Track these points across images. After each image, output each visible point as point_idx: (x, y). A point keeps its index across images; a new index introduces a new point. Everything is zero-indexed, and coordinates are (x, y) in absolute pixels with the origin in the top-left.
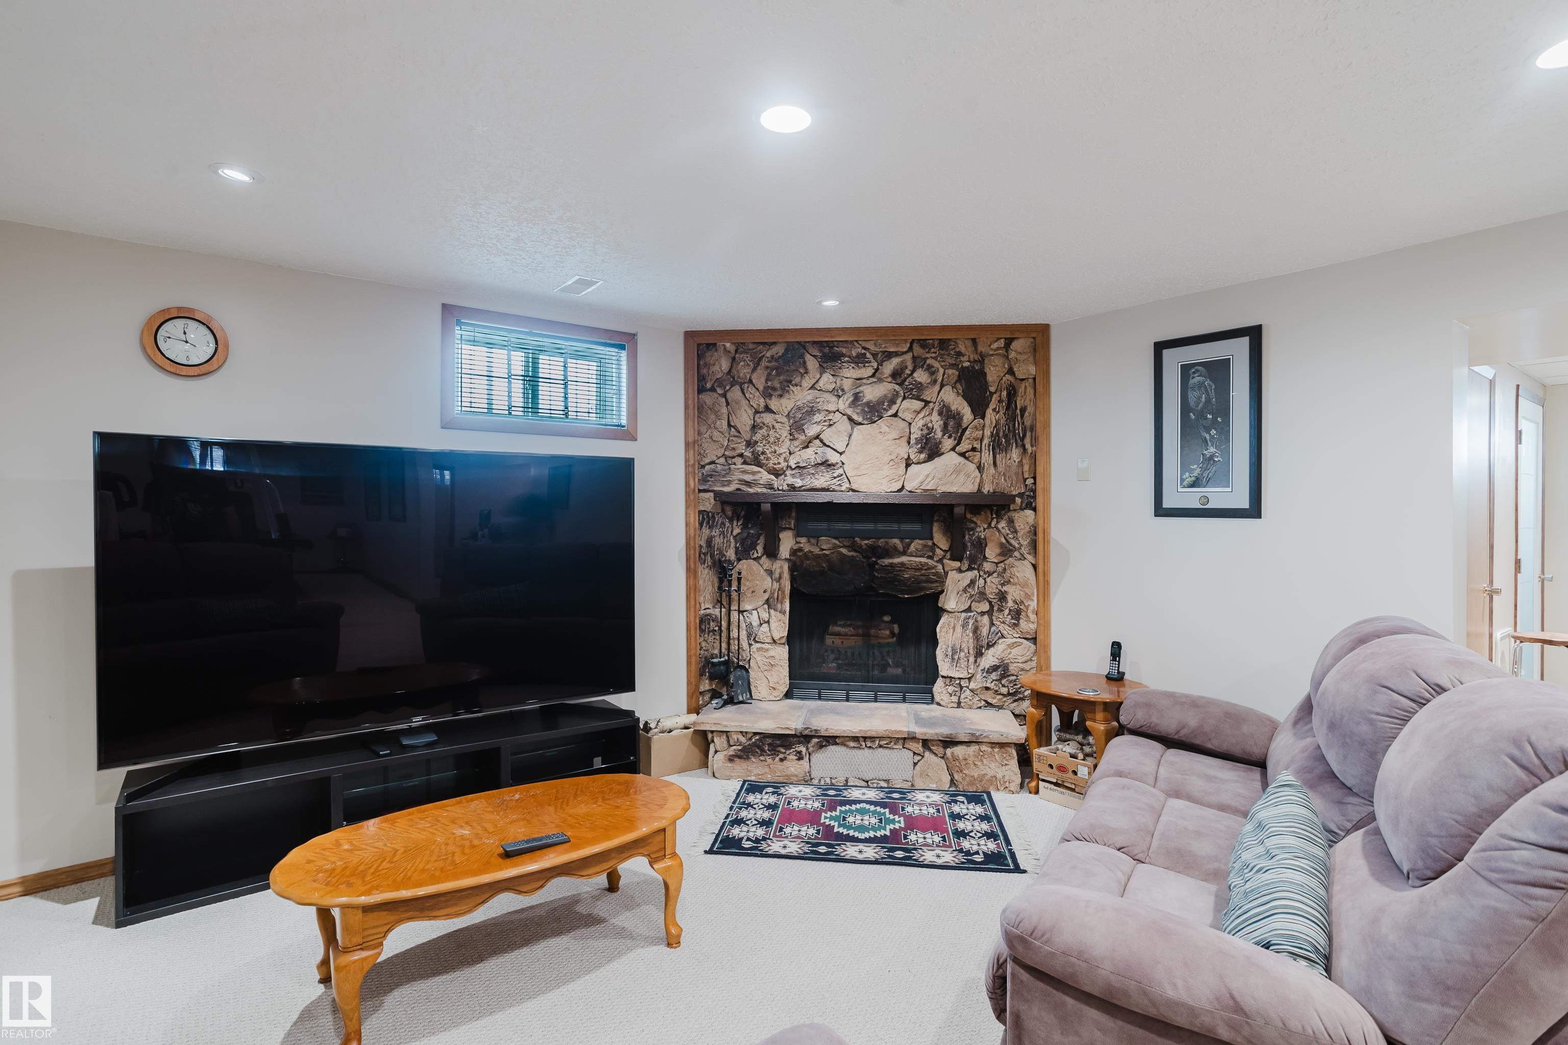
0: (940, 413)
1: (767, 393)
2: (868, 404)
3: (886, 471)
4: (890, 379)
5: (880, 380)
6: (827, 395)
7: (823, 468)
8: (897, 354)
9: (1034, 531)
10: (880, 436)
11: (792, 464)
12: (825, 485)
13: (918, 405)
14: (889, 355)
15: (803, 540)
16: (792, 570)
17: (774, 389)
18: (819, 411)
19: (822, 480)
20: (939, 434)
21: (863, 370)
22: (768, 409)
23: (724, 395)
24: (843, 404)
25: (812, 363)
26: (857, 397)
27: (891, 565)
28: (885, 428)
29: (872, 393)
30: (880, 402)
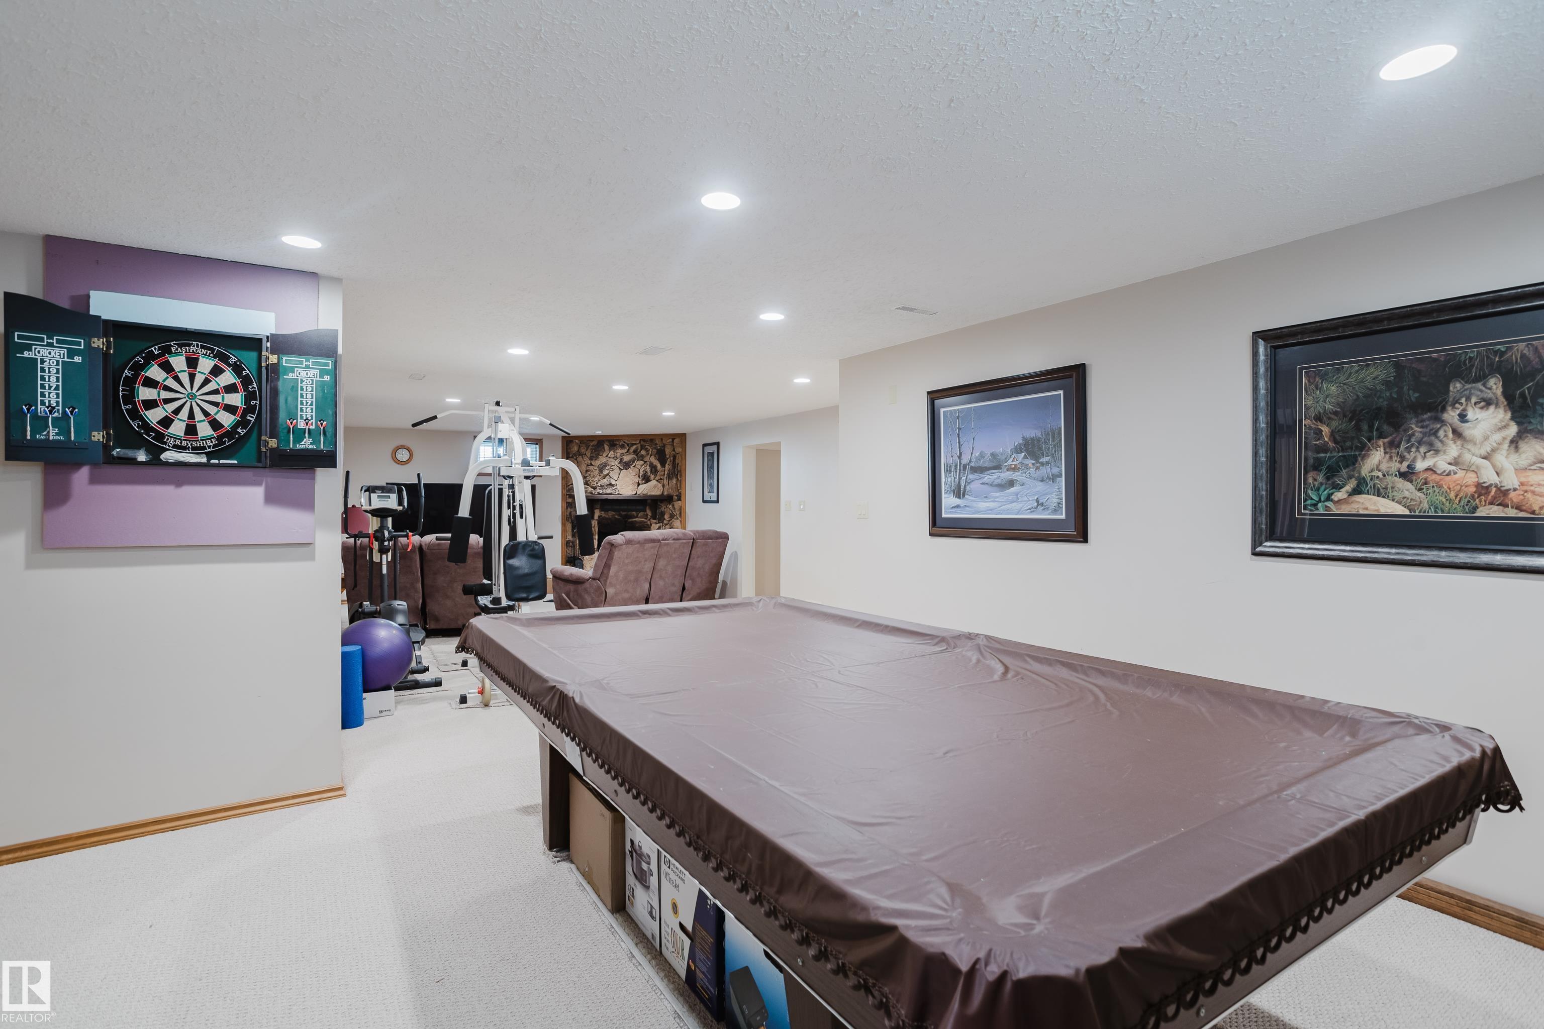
0: (650, 466)
1: (591, 459)
2: (625, 462)
3: (631, 487)
4: (633, 454)
5: (630, 454)
6: (611, 459)
7: (610, 486)
8: (635, 444)
9: (680, 509)
10: (629, 474)
11: (599, 484)
12: (610, 492)
13: (642, 462)
14: (633, 444)
15: (603, 512)
16: (598, 523)
17: (593, 457)
18: (608, 465)
19: (609, 491)
20: (649, 473)
21: (623, 450)
22: (591, 464)
23: (576, 459)
24: (617, 462)
25: (606, 447)
26: (621, 460)
27: (632, 521)
28: (631, 471)
29: (626, 458)
30: (629, 462)
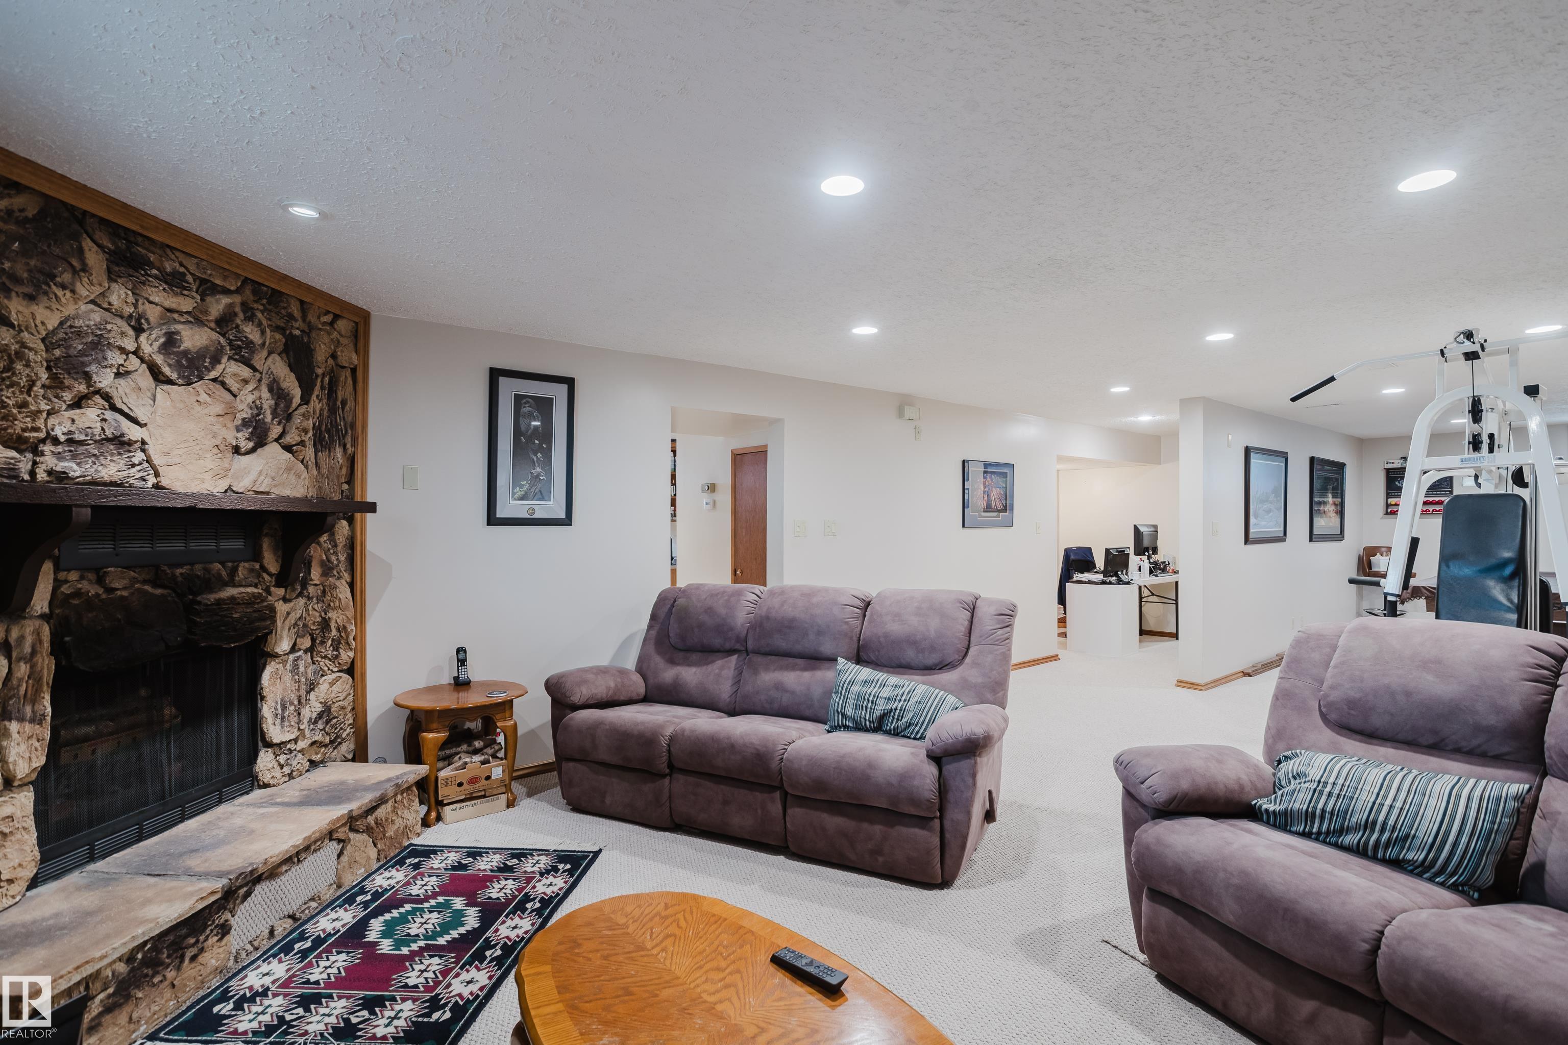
0: (271, 390)
2: (186, 353)
3: (210, 461)
4: (213, 325)
5: (202, 323)
6: (119, 321)
7: (112, 447)
8: (225, 291)
9: (351, 545)
10: (198, 408)
11: (57, 432)
12: (117, 478)
13: (246, 372)
14: (215, 289)
15: (71, 575)
16: (56, 634)
17: (16, 279)
19: (108, 467)
20: (269, 418)
21: (180, 299)
24: (150, 345)
25: (94, 258)
26: (169, 339)
28: (204, 397)
29: (191, 338)
30: (201, 354)
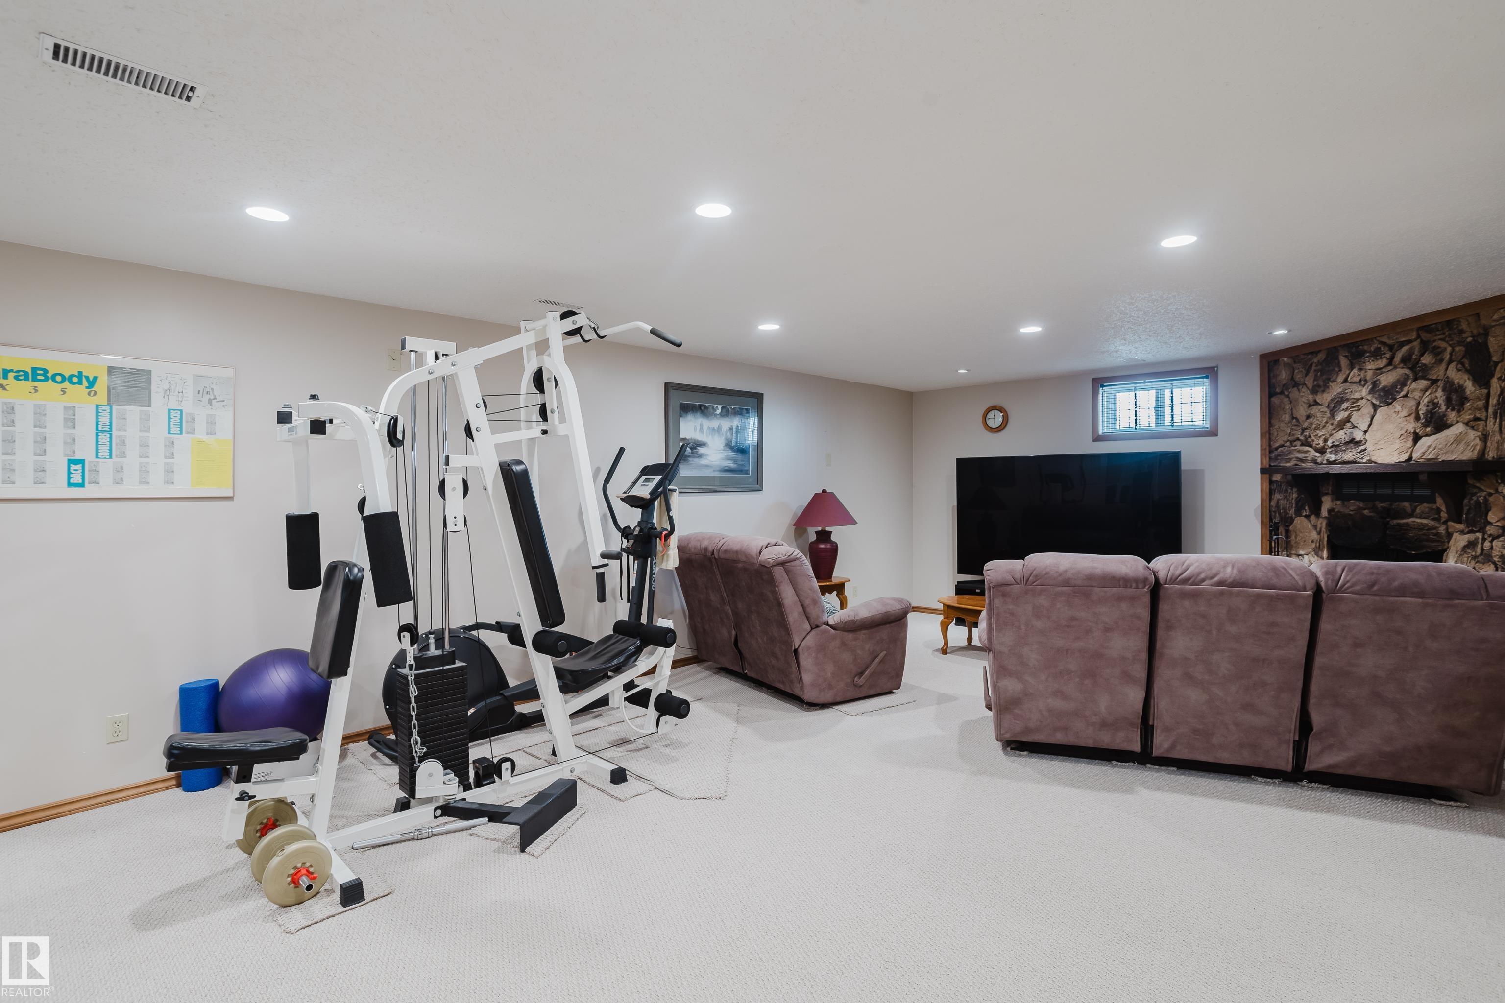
0: (1445, 389)
1: (1314, 391)
2: (1384, 389)
3: (1397, 444)
4: (1402, 365)
5: (1395, 368)
6: (1355, 386)
7: (1352, 445)
8: (1409, 342)
10: (1394, 415)
11: (1329, 443)
12: (1352, 459)
13: (1425, 383)
14: (1402, 344)
15: (1339, 503)
16: (1329, 525)
17: (1319, 386)
18: (1348, 400)
19: (1349, 456)
20: (1444, 407)
21: (1379, 362)
22: (1316, 403)
23: (1288, 396)
24: (1364, 391)
25: (1344, 362)
26: (1375, 384)
27: (1398, 525)
28: (1398, 408)
29: (1386, 379)
30: (1394, 386)
